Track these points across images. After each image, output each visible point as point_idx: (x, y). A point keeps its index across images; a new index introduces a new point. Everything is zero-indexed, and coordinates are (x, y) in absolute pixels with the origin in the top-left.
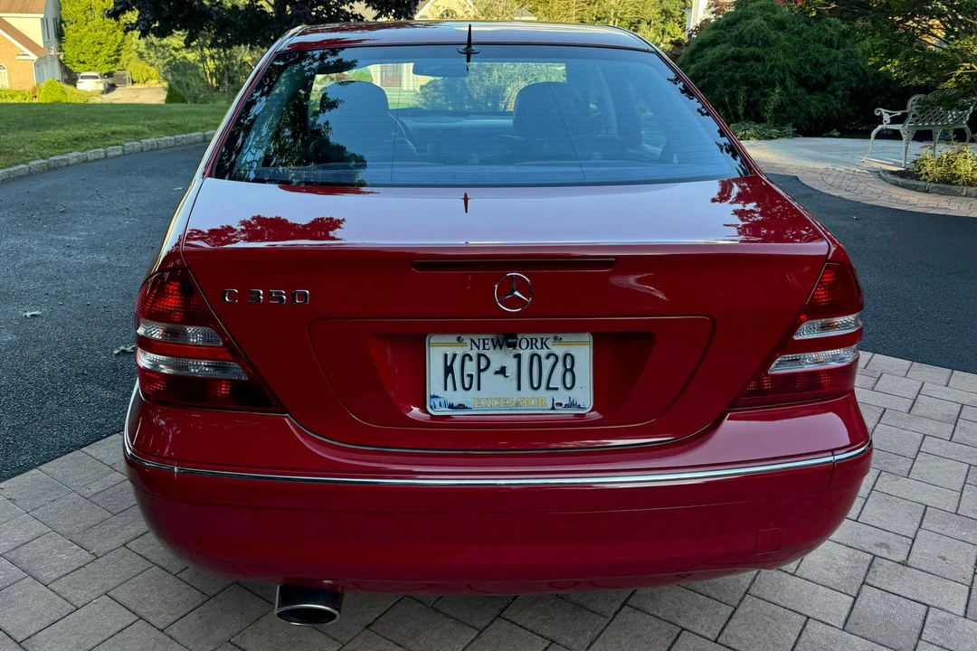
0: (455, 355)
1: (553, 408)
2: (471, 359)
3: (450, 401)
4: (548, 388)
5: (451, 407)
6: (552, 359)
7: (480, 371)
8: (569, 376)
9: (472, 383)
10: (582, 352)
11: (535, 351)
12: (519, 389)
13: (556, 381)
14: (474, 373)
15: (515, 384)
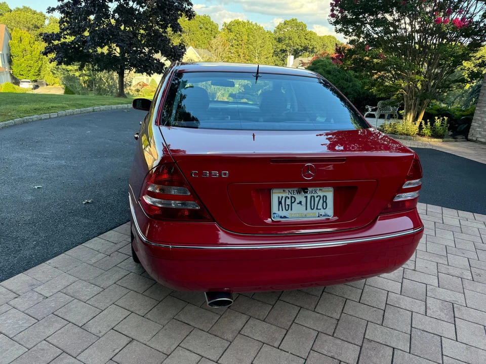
0: (282, 197)
1: (319, 217)
2: (289, 198)
3: (280, 215)
4: (317, 209)
5: (281, 217)
6: (319, 198)
7: (292, 203)
8: (325, 204)
9: (289, 208)
10: (330, 194)
11: (312, 195)
12: (306, 209)
13: (320, 206)
14: (289, 203)
15: (305, 207)
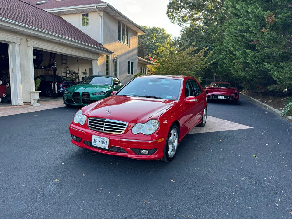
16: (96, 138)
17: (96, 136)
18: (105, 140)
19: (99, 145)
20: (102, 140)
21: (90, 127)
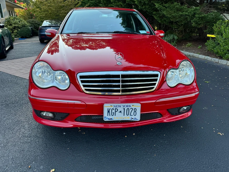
16: (111, 108)
17: (113, 105)
18: (132, 107)
19: (119, 117)
20: (126, 108)
21: (86, 90)
